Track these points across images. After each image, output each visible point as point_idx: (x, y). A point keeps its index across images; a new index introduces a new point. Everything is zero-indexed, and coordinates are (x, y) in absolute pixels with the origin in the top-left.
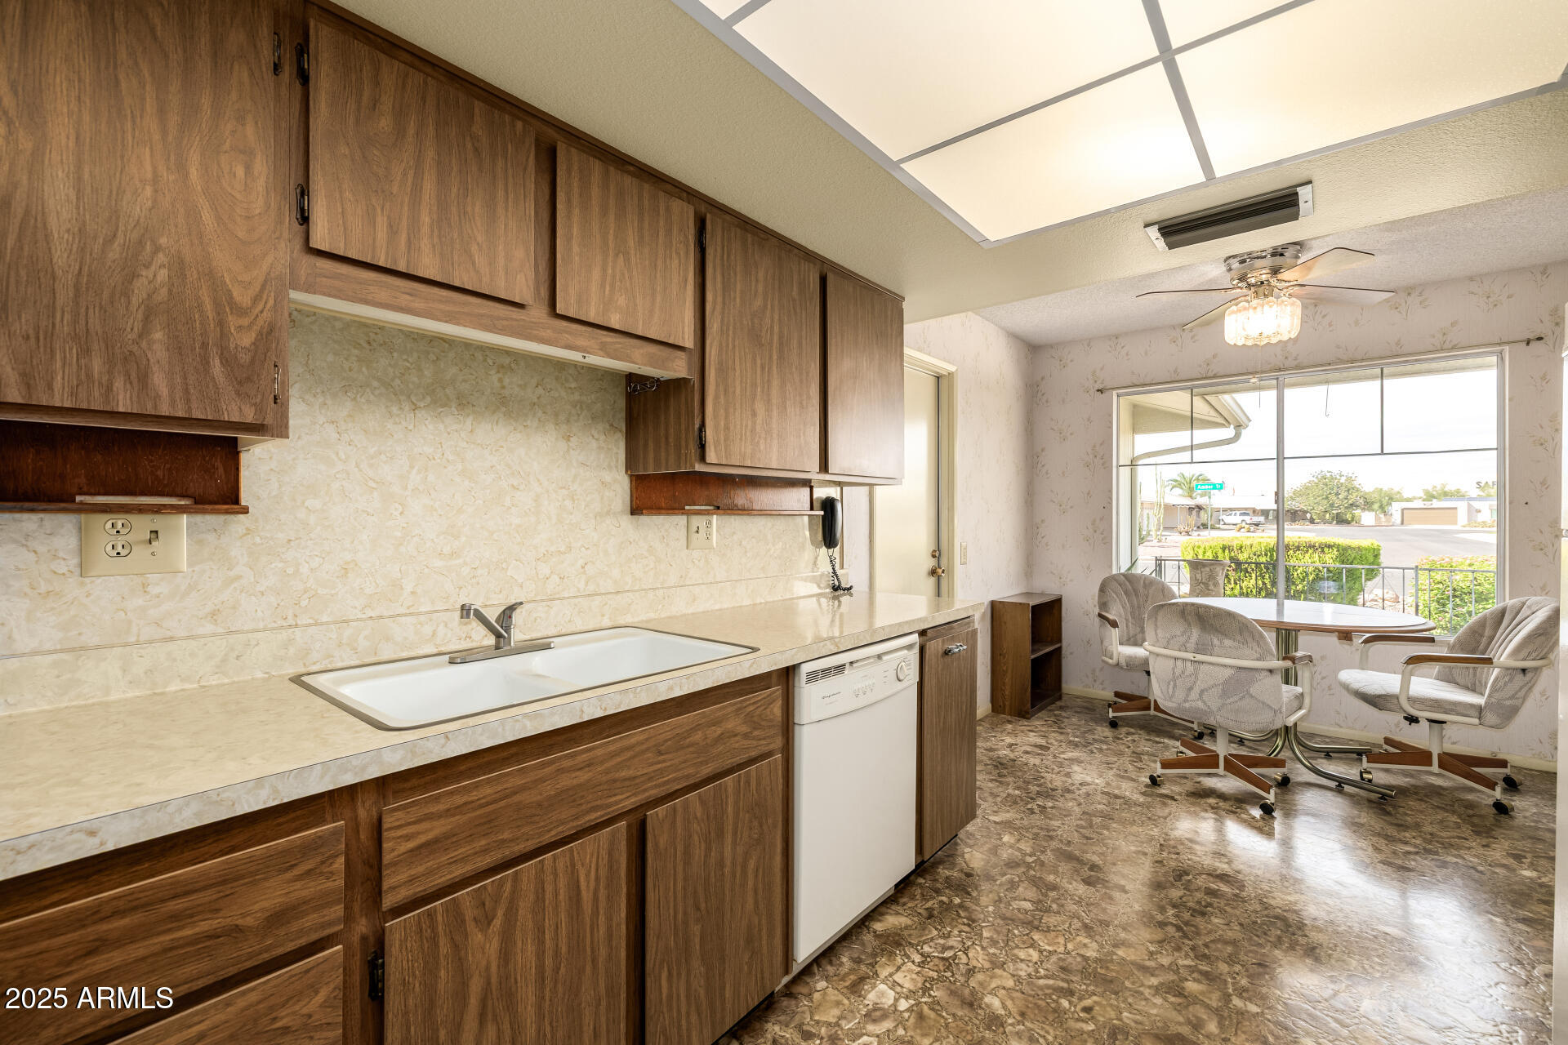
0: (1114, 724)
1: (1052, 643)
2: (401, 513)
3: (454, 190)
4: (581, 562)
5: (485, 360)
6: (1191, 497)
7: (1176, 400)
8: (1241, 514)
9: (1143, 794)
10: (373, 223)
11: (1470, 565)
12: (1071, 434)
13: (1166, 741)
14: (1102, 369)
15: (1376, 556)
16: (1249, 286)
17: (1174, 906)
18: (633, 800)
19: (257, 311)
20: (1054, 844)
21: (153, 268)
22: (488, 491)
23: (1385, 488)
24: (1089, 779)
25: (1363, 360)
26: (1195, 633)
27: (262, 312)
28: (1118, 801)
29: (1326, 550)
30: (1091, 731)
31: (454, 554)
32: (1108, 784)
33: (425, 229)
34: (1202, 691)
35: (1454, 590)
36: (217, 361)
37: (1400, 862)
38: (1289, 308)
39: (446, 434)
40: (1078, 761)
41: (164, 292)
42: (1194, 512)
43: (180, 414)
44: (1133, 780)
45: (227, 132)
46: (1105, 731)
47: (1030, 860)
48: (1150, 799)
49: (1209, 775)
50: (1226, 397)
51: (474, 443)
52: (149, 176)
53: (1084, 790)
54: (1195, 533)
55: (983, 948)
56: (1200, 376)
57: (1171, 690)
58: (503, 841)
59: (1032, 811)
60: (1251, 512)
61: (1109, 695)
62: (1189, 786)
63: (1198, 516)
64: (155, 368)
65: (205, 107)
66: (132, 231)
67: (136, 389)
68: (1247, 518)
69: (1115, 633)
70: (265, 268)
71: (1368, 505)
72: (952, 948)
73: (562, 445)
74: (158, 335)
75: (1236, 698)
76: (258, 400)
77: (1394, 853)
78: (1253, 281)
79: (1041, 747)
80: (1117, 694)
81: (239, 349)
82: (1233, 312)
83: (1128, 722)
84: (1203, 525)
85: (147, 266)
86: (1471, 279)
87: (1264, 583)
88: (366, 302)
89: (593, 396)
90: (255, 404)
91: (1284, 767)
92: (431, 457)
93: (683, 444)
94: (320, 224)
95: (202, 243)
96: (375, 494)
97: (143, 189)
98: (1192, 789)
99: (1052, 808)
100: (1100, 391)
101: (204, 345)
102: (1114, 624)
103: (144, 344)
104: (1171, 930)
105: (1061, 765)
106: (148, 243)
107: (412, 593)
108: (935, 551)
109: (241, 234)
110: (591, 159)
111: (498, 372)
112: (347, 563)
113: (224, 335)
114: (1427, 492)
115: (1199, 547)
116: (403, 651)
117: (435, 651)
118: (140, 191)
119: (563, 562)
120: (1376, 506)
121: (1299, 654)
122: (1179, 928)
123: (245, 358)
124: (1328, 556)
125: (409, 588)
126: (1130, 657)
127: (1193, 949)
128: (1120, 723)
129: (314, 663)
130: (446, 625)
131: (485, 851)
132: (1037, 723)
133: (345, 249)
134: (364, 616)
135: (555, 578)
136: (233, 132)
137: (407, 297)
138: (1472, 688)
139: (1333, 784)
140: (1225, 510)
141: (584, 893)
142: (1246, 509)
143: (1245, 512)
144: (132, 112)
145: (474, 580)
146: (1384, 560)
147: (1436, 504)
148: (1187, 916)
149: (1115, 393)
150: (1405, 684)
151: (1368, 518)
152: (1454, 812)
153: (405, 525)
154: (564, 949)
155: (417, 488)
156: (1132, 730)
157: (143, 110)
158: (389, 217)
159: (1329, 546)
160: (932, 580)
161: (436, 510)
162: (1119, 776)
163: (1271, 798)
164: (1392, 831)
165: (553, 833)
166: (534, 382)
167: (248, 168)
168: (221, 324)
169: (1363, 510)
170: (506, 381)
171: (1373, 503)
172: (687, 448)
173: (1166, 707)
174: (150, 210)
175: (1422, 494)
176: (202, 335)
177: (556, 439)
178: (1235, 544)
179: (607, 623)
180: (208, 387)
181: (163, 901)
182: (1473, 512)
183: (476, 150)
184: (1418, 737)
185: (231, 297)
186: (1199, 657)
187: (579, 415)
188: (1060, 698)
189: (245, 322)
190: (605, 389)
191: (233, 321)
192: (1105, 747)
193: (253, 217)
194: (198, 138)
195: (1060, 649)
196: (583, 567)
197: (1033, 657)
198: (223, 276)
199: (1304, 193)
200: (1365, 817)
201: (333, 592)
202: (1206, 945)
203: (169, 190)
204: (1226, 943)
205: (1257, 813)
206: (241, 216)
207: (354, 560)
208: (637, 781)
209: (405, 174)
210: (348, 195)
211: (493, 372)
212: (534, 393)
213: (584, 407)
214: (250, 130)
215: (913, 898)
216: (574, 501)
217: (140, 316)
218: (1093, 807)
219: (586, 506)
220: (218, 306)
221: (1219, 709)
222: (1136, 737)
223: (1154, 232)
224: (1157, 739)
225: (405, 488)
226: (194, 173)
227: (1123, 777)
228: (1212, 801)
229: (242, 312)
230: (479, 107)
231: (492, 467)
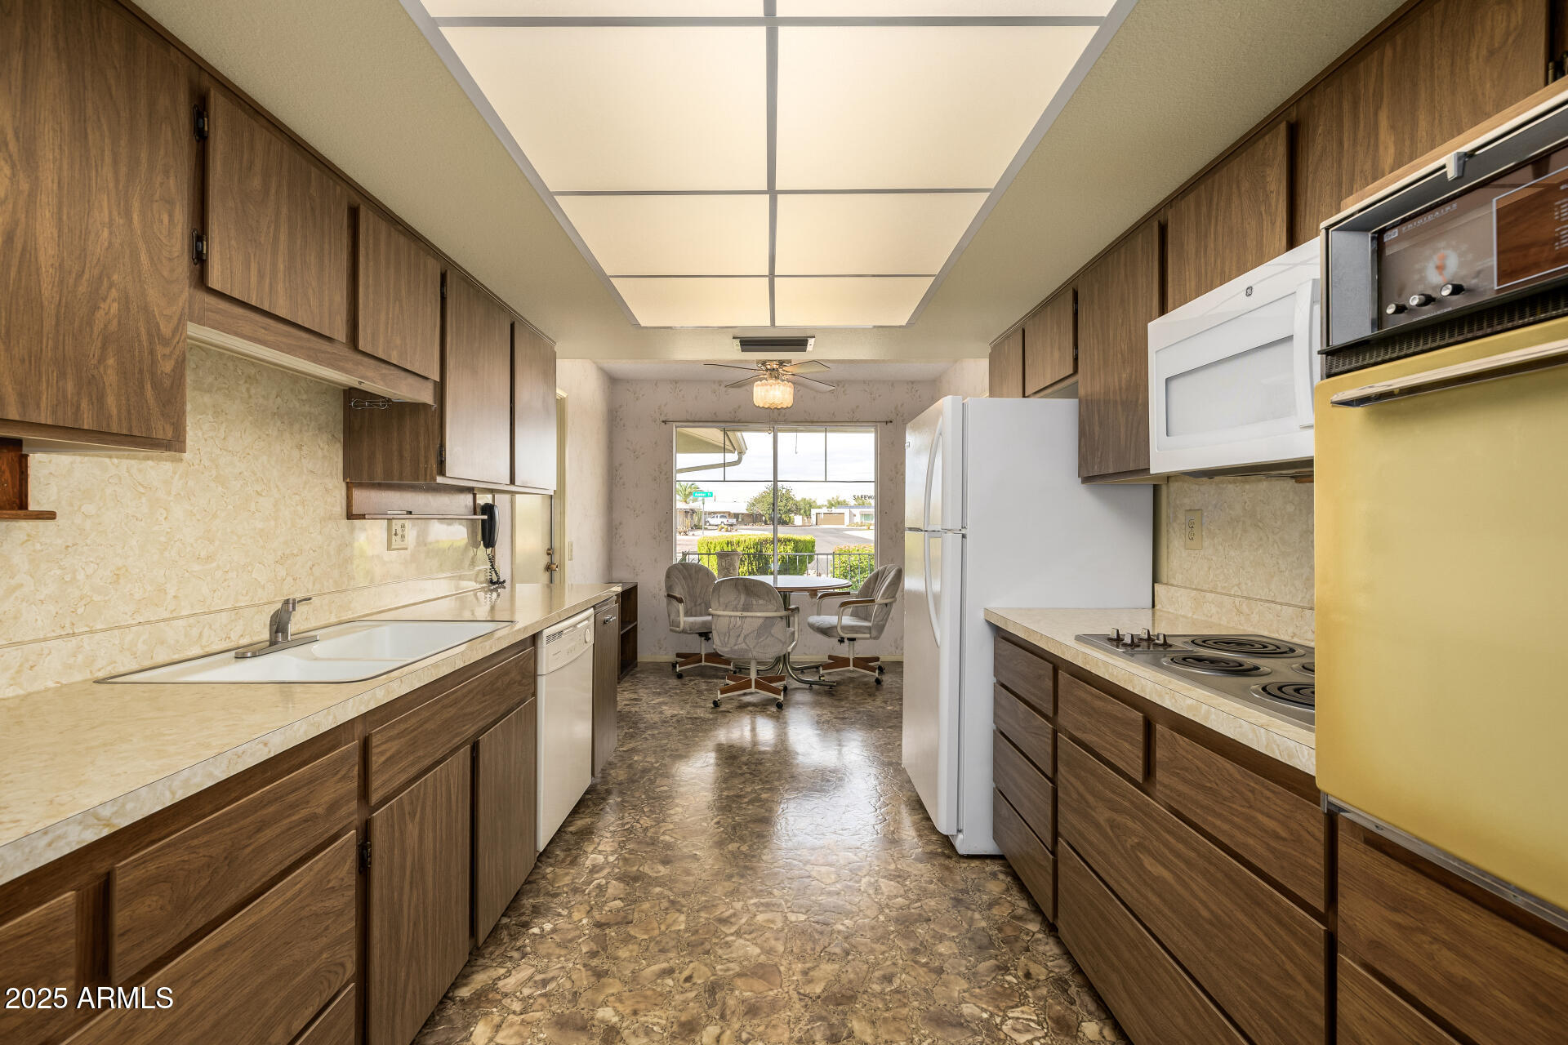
0: (680, 676)
1: (630, 623)
2: (166, 518)
3: (299, 242)
4: (310, 564)
5: (235, 370)
6: (686, 502)
7: (714, 434)
8: (721, 517)
9: (711, 713)
10: (248, 267)
11: (858, 550)
12: (643, 454)
13: (715, 681)
14: (665, 405)
15: (813, 547)
16: (767, 370)
17: (746, 764)
18: (473, 729)
19: (175, 341)
20: (668, 753)
21: (108, 301)
22: (238, 496)
23: (808, 499)
24: (676, 712)
25: (817, 422)
26: (743, 598)
27: (178, 343)
28: (698, 721)
29: (787, 543)
30: (666, 683)
31: (210, 558)
32: (688, 713)
33: (281, 275)
34: (745, 637)
35: (851, 567)
36: (149, 386)
37: (842, 716)
38: (788, 389)
39: (204, 441)
40: (665, 704)
41: (115, 322)
42: (689, 516)
43: (125, 432)
44: (702, 707)
45: (157, 185)
46: (674, 682)
47: (656, 765)
48: (715, 715)
49: (745, 694)
50: (739, 434)
51: (226, 450)
52: (107, 220)
53: (675, 719)
54: (691, 533)
55: (648, 817)
56: (729, 420)
57: (726, 639)
58: (419, 757)
59: (646, 739)
60: (727, 515)
61: (671, 658)
62: (736, 703)
63: (692, 518)
64: (108, 391)
65: (144, 161)
66: (94, 268)
67: (96, 408)
68: (725, 520)
69: (681, 607)
70: (181, 304)
71: (797, 511)
72: (628, 823)
73: (296, 453)
74: (111, 361)
75: (764, 638)
76: (175, 420)
77: (839, 712)
78: (769, 367)
79: (635, 699)
80: (678, 655)
81: (164, 375)
82: (758, 385)
83: (689, 673)
84: (695, 526)
85: (104, 300)
86: (864, 382)
87: (752, 569)
88: (237, 334)
89: (319, 409)
90: (173, 424)
91: (784, 680)
92: (191, 463)
93: (422, 459)
94: (215, 266)
95: (140, 280)
96: (144, 500)
97: (103, 231)
98: (738, 705)
99: (658, 734)
100: (665, 422)
101: (141, 371)
102: (680, 601)
103: (102, 369)
104: (748, 776)
105: (654, 708)
106: (105, 279)
107: (175, 597)
108: (549, 550)
109: (165, 274)
110: (381, 220)
111: (246, 382)
112: (119, 569)
113: (154, 362)
114: (829, 501)
115: (711, 543)
116: (174, 654)
117: (201, 652)
118: (100, 232)
119: (296, 564)
120: (802, 511)
121: (792, 607)
122: (751, 774)
123: (167, 383)
124: (789, 547)
125: (172, 592)
126: (692, 623)
127: (760, 780)
128: (684, 675)
129: (99, 670)
130: (210, 627)
131: (413, 764)
132: (626, 685)
133: (231, 290)
134: (134, 622)
135: (290, 579)
136: (162, 184)
137: (263, 331)
138: (866, 619)
139: (807, 686)
140: (710, 513)
141: (453, 796)
142: (724, 513)
143: (724, 514)
144: (95, 162)
145: (226, 583)
146: (817, 549)
147: (834, 510)
148: (753, 767)
149: (674, 424)
150: (840, 620)
151: (798, 520)
152: (860, 688)
153: (169, 530)
154: (444, 837)
155: (179, 494)
156: (693, 678)
157: (103, 160)
158: (258, 263)
159: (789, 541)
160: (548, 574)
161: (195, 515)
162: (693, 706)
163: (781, 698)
164: (836, 703)
165: (440, 751)
166: (274, 392)
167: (171, 216)
168: (152, 352)
169: (796, 514)
170: (253, 391)
171: (801, 509)
172: (426, 462)
173: (722, 652)
174: (107, 249)
175: (826, 503)
176: (139, 362)
177: (292, 448)
178: (735, 540)
179: (333, 620)
180: (142, 408)
181: (288, 794)
182: (852, 515)
183: (313, 209)
184: (843, 651)
185: (159, 330)
186: (745, 614)
187: (308, 425)
188: (636, 666)
189: (167, 351)
190: (328, 402)
191: (160, 351)
192: (678, 691)
193: (174, 259)
194: (139, 188)
195: (636, 625)
196: (311, 569)
197: (622, 633)
198: (154, 311)
199: (811, 341)
200: (824, 699)
201: (107, 598)
202: (766, 777)
203: (120, 233)
204: (775, 773)
205: (774, 709)
206: (166, 257)
207: (124, 566)
208: (475, 715)
209: (269, 228)
210: (233, 242)
211: (241, 382)
212: (274, 403)
213: (313, 418)
214: (172, 181)
215: (588, 807)
216: (304, 506)
217: (99, 344)
218: (684, 727)
219: (314, 511)
220: (150, 335)
221: (754, 647)
222: (696, 682)
223: (737, 342)
224: (709, 681)
225: (169, 493)
226: (135, 217)
227: (696, 707)
228: (750, 708)
229: (165, 342)
230: (314, 172)
231: (240, 473)
